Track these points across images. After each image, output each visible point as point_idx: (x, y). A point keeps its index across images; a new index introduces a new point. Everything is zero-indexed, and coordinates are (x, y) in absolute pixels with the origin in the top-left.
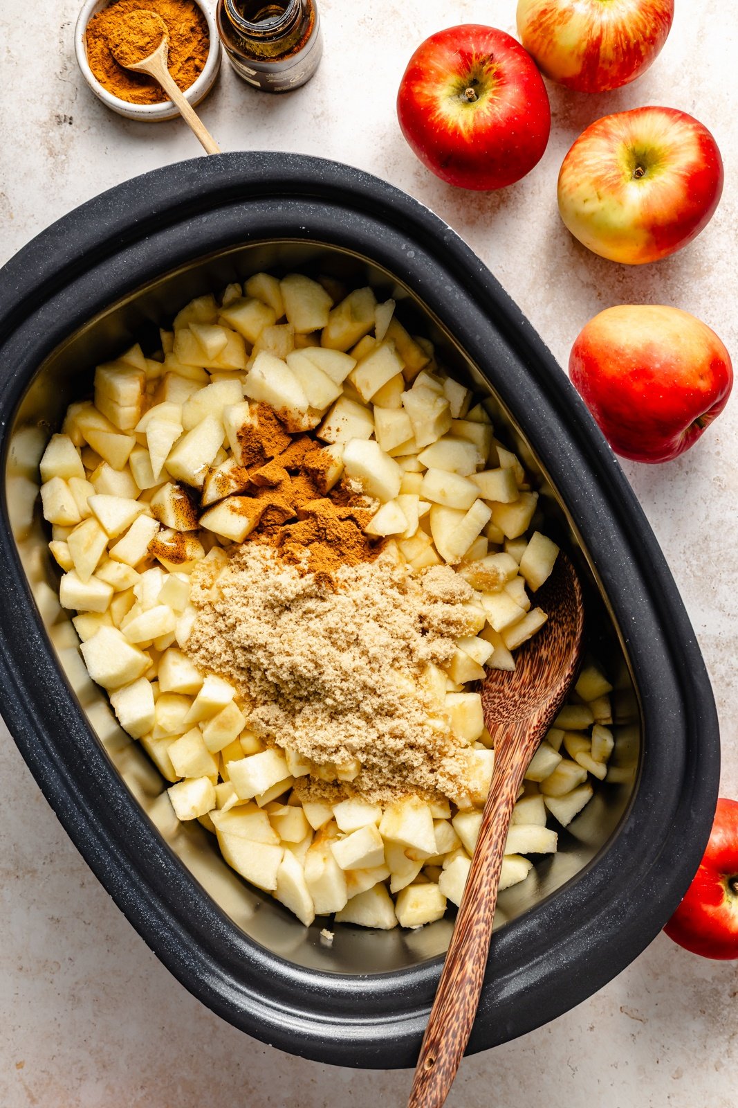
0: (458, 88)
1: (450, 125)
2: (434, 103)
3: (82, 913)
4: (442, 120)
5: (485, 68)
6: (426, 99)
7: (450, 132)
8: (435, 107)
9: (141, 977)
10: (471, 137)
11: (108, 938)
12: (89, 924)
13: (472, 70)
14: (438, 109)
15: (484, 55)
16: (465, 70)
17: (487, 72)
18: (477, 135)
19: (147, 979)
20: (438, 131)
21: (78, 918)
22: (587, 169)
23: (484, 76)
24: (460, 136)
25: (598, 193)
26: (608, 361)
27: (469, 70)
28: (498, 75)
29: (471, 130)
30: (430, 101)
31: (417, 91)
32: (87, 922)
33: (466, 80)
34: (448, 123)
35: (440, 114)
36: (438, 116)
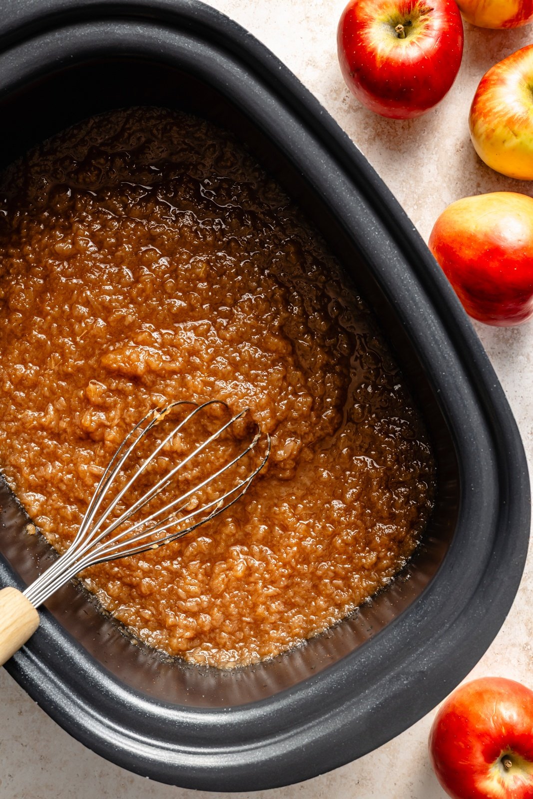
0: (393, 21)
1: (371, 44)
2: (369, 22)
3: (20, 737)
4: (367, 38)
5: (422, 17)
6: (365, 15)
7: (369, 50)
8: (368, 25)
9: (70, 791)
10: (382, 62)
11: (42, 758)
12: (26, 746)
13: (411, 12)
14: (369, 28)
15: (426, 6)
16: (406, 10)
17: (422, 20)
18: (388, 63)
19: (75, 792)
20: (360, 44)
21: (16, 741)
22: (496, 116)
23: (418, 22)
24: (374, 57)
25: (513, 132)
26: (463, 248)
27: (409, 12)
28: (428, 27)
29: (385, 57)
30: (368, 20)
31: (361, 6)
32: (24, 744)
33: (403, 19)
34: (371, 42)
35: (369, 33)
36: (366, 34)
